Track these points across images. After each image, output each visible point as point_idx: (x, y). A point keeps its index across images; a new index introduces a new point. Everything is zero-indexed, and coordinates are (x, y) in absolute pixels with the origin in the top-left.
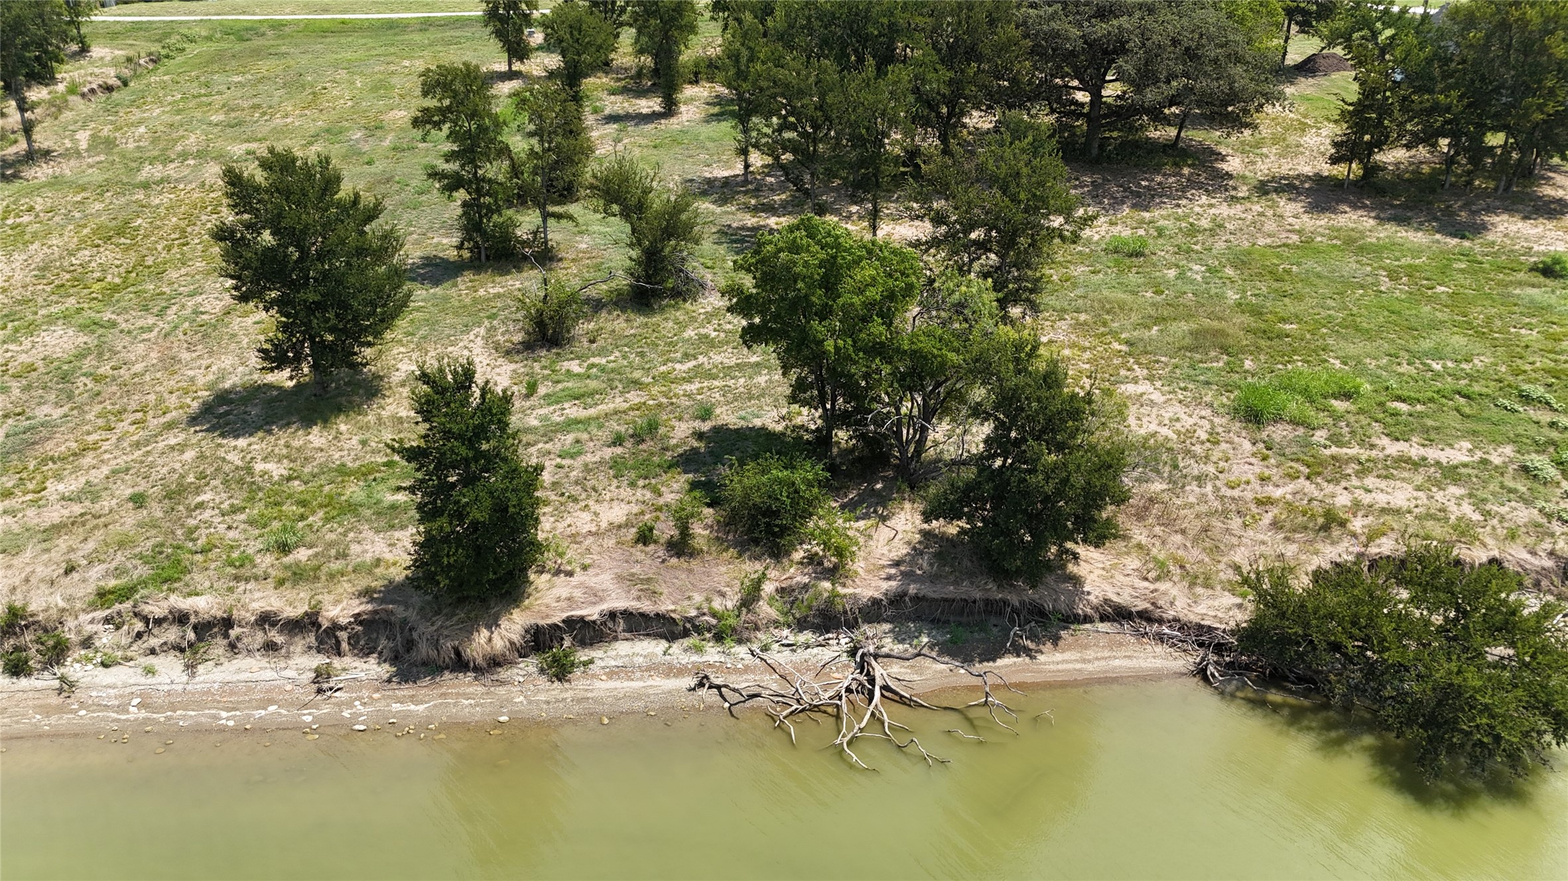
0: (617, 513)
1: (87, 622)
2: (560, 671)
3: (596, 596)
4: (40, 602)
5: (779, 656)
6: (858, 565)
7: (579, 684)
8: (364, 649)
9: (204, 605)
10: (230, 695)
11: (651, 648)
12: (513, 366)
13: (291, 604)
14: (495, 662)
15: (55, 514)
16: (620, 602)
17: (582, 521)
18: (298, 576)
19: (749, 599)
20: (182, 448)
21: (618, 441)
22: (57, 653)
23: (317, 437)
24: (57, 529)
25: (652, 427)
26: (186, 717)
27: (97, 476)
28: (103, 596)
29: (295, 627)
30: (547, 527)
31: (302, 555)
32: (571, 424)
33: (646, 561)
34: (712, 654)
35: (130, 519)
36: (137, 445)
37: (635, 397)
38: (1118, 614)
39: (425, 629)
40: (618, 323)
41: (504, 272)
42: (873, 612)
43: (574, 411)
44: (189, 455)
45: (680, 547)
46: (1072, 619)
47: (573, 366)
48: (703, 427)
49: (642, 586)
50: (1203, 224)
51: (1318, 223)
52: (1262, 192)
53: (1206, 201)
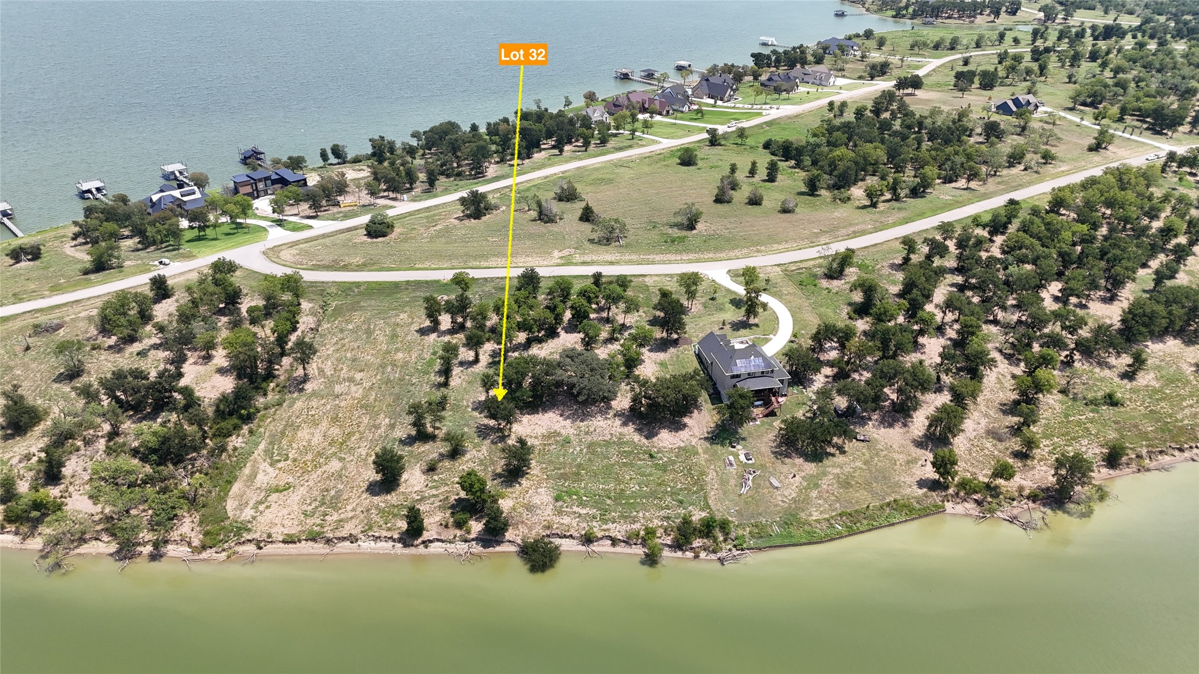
0: (438, 518)
1: (361, 536)
2: (426, 547)
3: (432, 536)
4: (354, 532)
5: (458, 546)
6: (473, 532)
7: (429, 549)
8: (399, 542)
9: (377, 534)
10: (382, 548)
11: (440, 544)
12: (425, 477)
13: (389, 534)
14: (417, 545)
15: (351, 514)
16: (435, 537)
17: (432, 520)
18: (389, 529)
19: (455, 536)
20: (366, 499)
21: (441, 501)
22: (357, 540)
23: (389, 497)
24: (352, 518)
25: (447, 497)
26: (376, 551)
27: (354, 505)
28: (362, 532)
29: (389, 538)
30: (426, 522)
31: (389, 525)
32: (434, 496)
33: (441, 529)
34: (448, 545)
35: (362, 516)
36: (359, 497)
37: (446, 488)
38: (510, 541)
39: (408, 540)
40: (447, 463)
41: (425, 443)
42: (473, 540)
43: (434, 492)
44: (368, 501)
45: (446, 526)
46: (502, 542)
47: (436, 478)
48: (457, 497)
49: (439, 534)
50: (592, 429)
51: (620, 430)
52: (615, 415)
53: (599, 418)
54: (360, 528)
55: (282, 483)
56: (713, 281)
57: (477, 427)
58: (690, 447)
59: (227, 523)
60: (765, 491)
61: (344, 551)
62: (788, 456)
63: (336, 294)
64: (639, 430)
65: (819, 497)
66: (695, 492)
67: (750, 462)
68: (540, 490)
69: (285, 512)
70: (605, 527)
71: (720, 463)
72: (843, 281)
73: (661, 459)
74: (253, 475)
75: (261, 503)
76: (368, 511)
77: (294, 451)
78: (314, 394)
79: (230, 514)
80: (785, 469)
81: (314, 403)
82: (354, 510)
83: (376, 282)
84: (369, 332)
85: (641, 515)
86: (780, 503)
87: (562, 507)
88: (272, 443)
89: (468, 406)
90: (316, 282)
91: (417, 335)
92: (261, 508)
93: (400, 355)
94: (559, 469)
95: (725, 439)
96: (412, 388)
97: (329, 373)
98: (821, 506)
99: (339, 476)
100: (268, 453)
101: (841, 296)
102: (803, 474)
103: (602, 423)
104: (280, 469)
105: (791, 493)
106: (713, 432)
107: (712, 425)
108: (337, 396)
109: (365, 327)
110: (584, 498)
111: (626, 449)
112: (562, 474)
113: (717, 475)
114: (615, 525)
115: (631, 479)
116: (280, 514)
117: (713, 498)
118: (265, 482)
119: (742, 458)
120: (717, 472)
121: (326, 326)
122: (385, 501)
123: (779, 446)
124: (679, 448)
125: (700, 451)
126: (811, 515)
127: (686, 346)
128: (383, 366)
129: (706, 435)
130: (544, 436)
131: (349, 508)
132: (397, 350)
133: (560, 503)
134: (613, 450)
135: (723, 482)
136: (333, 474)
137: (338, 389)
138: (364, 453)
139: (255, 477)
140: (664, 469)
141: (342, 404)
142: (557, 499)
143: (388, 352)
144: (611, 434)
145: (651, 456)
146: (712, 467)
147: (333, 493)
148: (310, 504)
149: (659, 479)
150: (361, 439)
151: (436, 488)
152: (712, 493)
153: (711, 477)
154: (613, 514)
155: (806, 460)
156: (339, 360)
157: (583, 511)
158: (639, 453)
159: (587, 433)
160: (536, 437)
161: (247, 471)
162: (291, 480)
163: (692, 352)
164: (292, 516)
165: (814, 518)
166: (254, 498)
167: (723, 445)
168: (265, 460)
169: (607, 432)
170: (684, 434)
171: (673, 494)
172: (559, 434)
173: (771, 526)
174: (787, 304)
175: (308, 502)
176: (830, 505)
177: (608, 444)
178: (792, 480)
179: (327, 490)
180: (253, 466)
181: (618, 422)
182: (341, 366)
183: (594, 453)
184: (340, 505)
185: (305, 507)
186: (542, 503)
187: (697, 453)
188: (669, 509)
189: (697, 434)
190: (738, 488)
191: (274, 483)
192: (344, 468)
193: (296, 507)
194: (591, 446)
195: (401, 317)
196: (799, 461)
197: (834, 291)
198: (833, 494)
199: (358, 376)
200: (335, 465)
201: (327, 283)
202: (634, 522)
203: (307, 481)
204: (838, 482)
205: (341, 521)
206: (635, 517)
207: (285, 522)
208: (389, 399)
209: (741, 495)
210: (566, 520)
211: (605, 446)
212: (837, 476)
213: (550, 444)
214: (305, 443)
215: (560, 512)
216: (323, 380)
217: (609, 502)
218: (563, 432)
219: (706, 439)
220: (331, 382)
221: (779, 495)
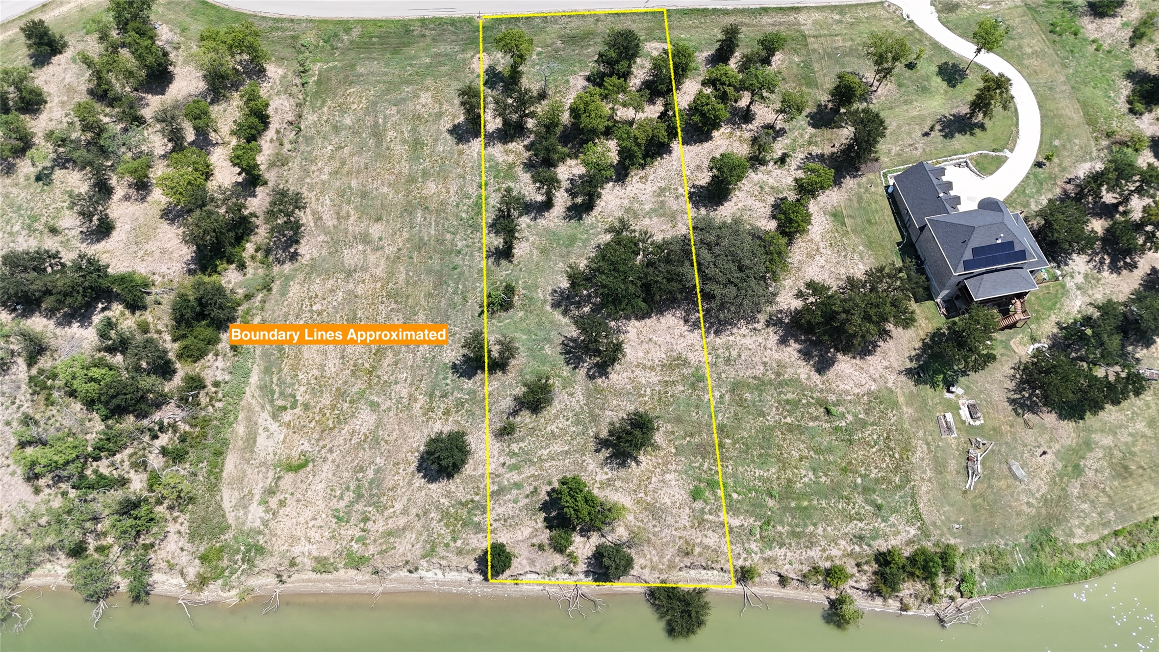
0: (527, 533)
1: (421, 561)
3: (523, 566)
4: (410, 554)
5: (560, 581)
6: (579, 558)
7: (520, 586)
8: (477, 573)
11: (534, 576)
12: (498, 445)
13: (461, 564)
15: (402, 521)
16: (528, 569)
17: (519, 535)
18: (460, 552)
19: (555, 565)
20: (420, 489)
21: (527, 496)
23: (452, 485)
24: (404, 528)
25: (536, 488)
26: (446, 588)
27: (404, 500)
28: (422, 554)
29: (463, 566)
31: (459, 543)
32: (516, 485)
33: (533, 554)
36: (410, 483)
39: (488, 572)
40: (527, 418)
41: (491, 374)
43: (515, 477)
44: (423, 493)
45: (541, 547)
46: (626, 576)
47: (515, 447)
48: (549, 489)
49: (532, 562)
50: (734, 354)
51: (776, 356)
52: (768, 324)
53: (744, 331)
54: (418, 550)
55: (295, 454)
56: (911, 22)
57: (563, 343)
58: (884, 392)
59: (229, 536)
60: (1002, 484)
61: (402, 587)
62: (1033, 409)
63: (316, 47)
64: (806, 354)
65: (1084, 497)
66: (898, 487)
67: (978, 423)
68: (668, 476)
69: (308, 514)
70: (769, 553)
71: (931, 427)
72: (1118, 21)
73: (843, 416)
74: (251, 440)
75: (271, 492)
76: (425, 513)
77: (303, 389)
78: (314, 268)
79: (231, 518)
80: (1029, 436)
81: (317, 286)
82: (405, 512)
83: (375, 22)
84: (378, 134)
85: (820, 531)
86: (1025, 508)
87: (702, 511)
88: (267, 371)
89: (545, 301)
90: (282, 20)
91: (450, 140)
92: (273, 502)
93: (431, 187)
94: (692, 435)
95: (937, 372)
96: (458, 260)
97: (330, 224)
98: (1087, 516)
99: (374, 440)
100: (265, 389)
101: (1116, 57)
102: (1057, 446)
103: (748, 341)
104: (288, 425)
105: (1041, 486)
106: (918, 357)
107: (918, 344)
108: (349, 274)
109: (369, 121)
110: (735, 496)
111: (790, 396)
112: (698, 446)
113: (930, 451)
114: (783, 550)
115: (801, 459)
116: (302, 519)
117: (925, 498)
118: (271, 450)
119: (964, 413)
120: (928, 444)
121: (310, 118)
122: (448, 494)
123: (1019, 389)
124: (869, 393)
125: (901, 400)
126: (1072, 535)
127: (871, 176)
128: (408, 210)
129: (909, 365)
130: (663, 366)
131: (398, 506)
132: (425, 174)
133: (698, 505)
134: (770, 399)
135: (939, 467)
136: (366, 437)
137: (350, 256)
138: (404, 393)
139: (255, 442)
140: (848, 437)
141: (360, 291)
142: (695, 495)
143: (412, 180)
144: (765, 364)
145: (828, 412)
146: (921, 433)
147: (370, 474)
148: (341, 498)
149: (842, 458)
150: (396, 363)
151: (516, 467)
152: (924, 488)
153: (920, 453)
154: (779, 528)
155: (1061, 417)
156: (341, 193)
157: (736, 522)
158: (809, 405)
159: (728, 361)
160: (652, 368)
161: (241, 429)
162: (307, 447)
163: (881, 190)
164: (319, 522)
165: (1078, 541)
166: (258, 483)
167: (934, 385)
168: (263, 407)
169: (757, 359)
170: (875, 363)
171: (866, 490)
172: (686, 363)
173: (1012, 553)
174: (1029, 76)
175: (338, 493)
176: (1100, 514)
177: (761, 385)
178: (1040, 460)
179: (362, 469)
180: (249, 419)
181: (773, 337)
182: (346, 208)
183: (741, 402)
184: (384, 499)
185: (334, 503)
186: (674, 503)
187: (895, 405)
188: (861, 520)
189: (895, 365)
190: (961, 478)
191: (282, 452)
192: (379, 424)
193: (321, 505)
194: (736, 387)
195: (423, 100)
196: (1050, 418)
197: (1106, 47)
198: (1104, 490)
199: (376, 230)
200: (365, 420)
201: (299, 21)
202: (811, 545)
203: (331, 451)
204: (1111, 465)
205: (390, 533)
206: (812, 535)
207: (312, 533)
208: (428, 283)
209: (965, 492)
210: (712, 539)
211: (757, 388)
212: (1109, 452)
213: (673, 383)
214: (316, 372)
215: (700, 522)
216: (322, 238)
217: (771, 503)
218: (692, 357)
219: (909, 372)
220: (336, 243)
221: (1024, 491)
